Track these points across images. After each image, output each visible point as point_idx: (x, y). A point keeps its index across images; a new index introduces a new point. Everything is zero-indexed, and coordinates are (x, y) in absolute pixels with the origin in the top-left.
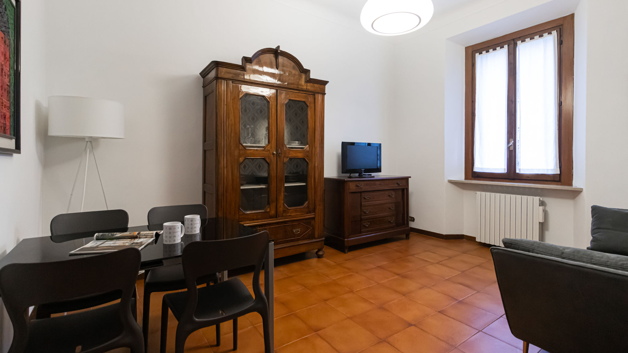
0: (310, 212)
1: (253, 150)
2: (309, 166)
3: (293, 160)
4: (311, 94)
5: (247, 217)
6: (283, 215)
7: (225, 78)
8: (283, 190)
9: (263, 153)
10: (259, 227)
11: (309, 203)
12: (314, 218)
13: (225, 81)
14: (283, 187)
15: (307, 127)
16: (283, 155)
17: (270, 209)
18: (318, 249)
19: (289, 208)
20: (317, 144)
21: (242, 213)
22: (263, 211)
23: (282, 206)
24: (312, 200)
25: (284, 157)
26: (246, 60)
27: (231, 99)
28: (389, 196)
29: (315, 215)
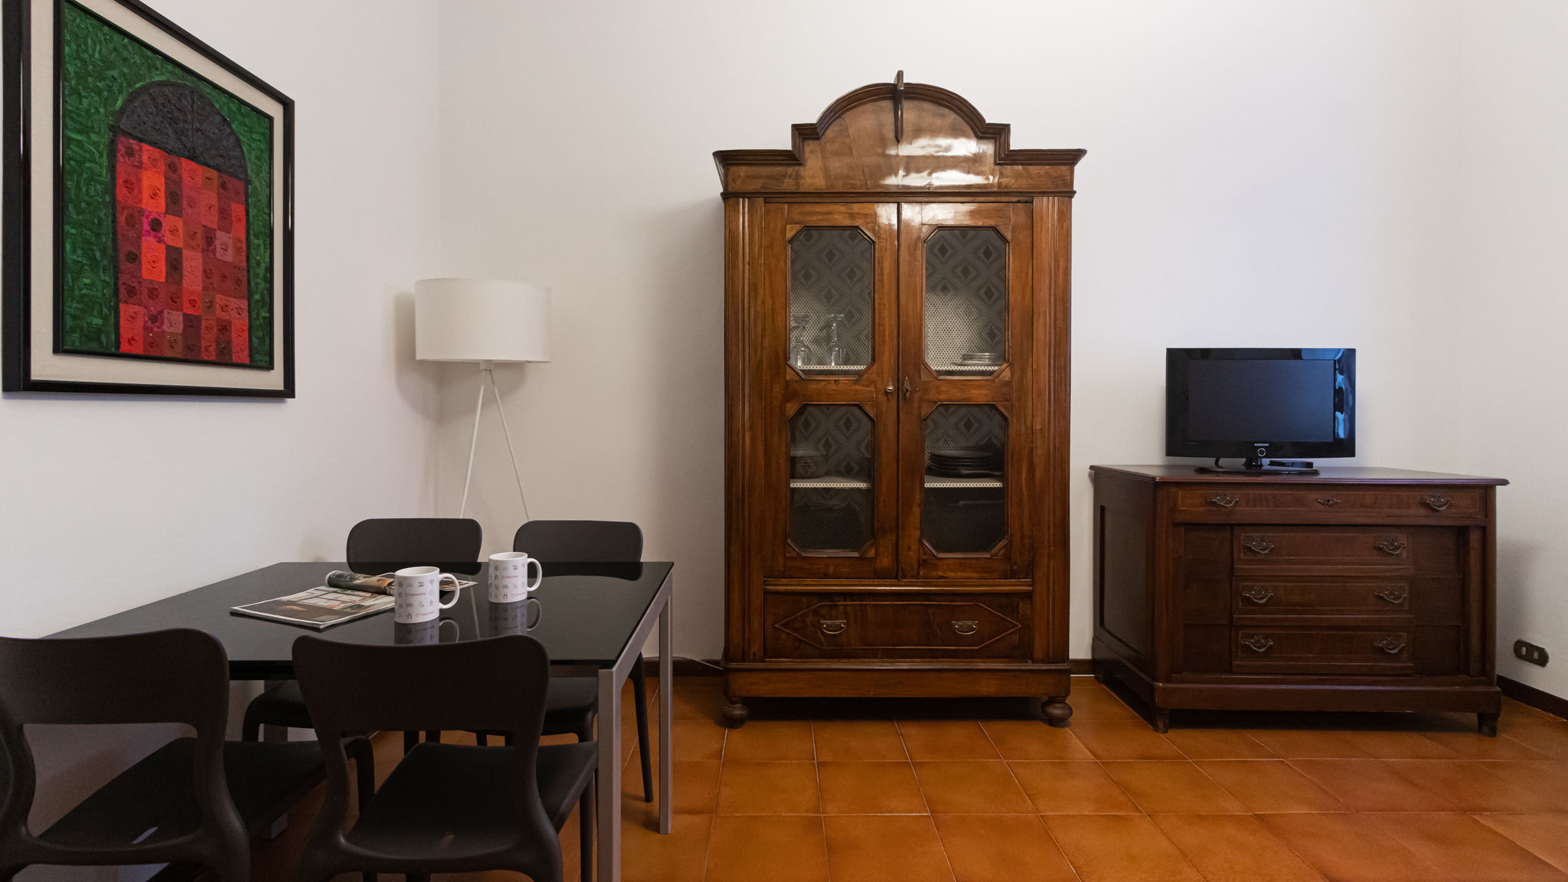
0: (1013, 574)
1: (823, 383)
2: (1012, 432)
3: (952, 409)
4: (1018, 202)
5: (807, 567)
6: (918, 573)
7: (745, 193)
8: (918, 497)
9: (857, 391)
10: (842, 599)
11: (1009, 547)
12: (1028, 596)
13: (747, 200)
14: (917, 488)
15: (1007, 307)
16: (917, 396)
17: (876, 551)
18: (1050, 698)
19: (941, 555)
20: (1041, 358)
21: (793, 554)
22: (856, 555)
23: (915, 547)
24: (1022, 538)
25: (921, 400)
26: (801, 132)
27: (761, 246)
28: (1379, 549)
29: (1032, 585)
